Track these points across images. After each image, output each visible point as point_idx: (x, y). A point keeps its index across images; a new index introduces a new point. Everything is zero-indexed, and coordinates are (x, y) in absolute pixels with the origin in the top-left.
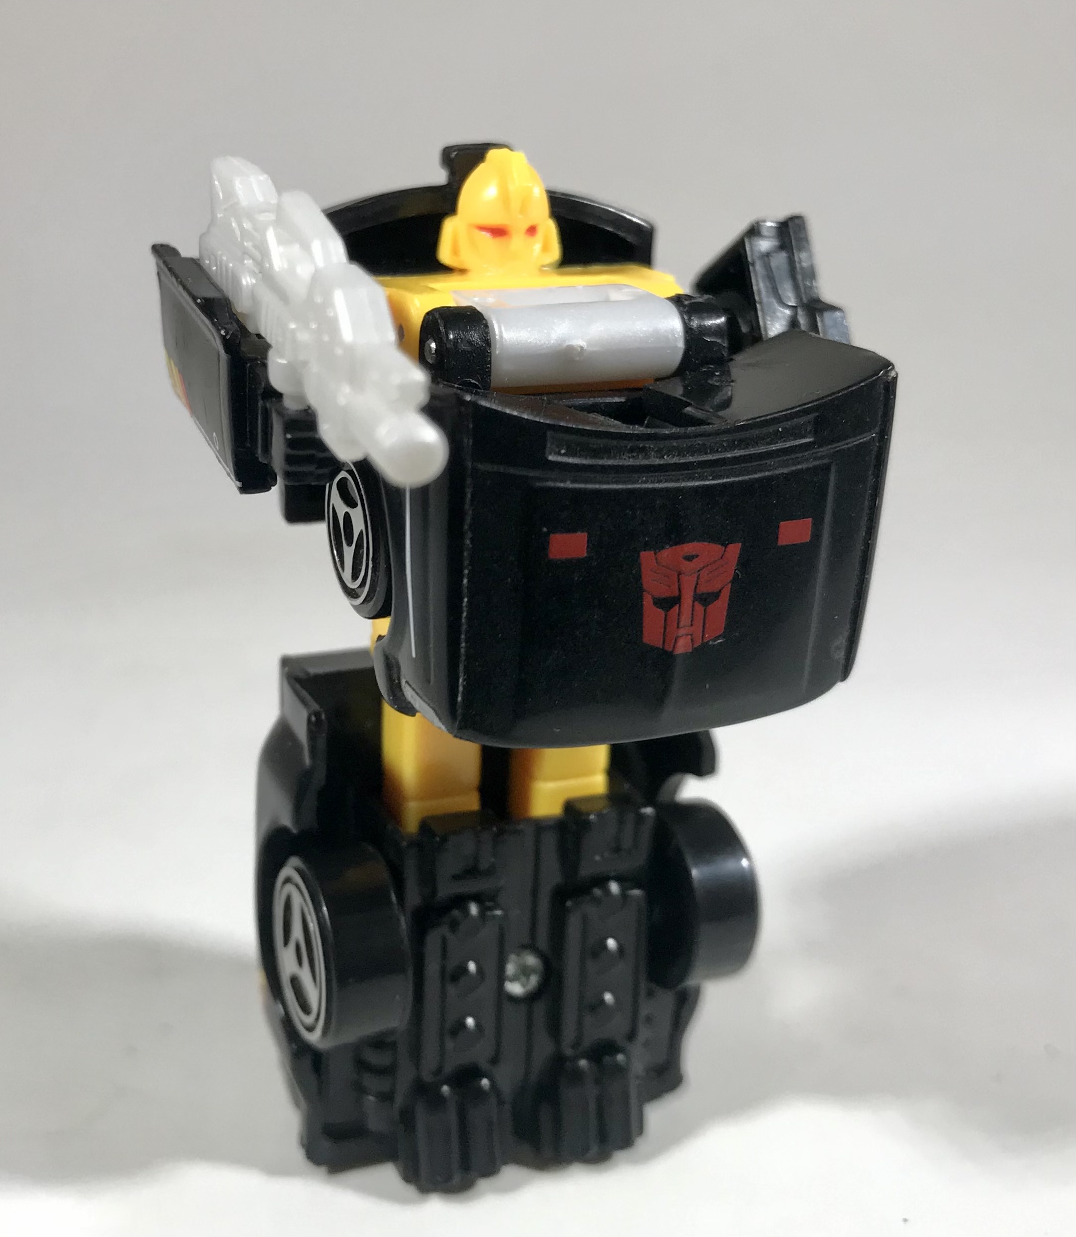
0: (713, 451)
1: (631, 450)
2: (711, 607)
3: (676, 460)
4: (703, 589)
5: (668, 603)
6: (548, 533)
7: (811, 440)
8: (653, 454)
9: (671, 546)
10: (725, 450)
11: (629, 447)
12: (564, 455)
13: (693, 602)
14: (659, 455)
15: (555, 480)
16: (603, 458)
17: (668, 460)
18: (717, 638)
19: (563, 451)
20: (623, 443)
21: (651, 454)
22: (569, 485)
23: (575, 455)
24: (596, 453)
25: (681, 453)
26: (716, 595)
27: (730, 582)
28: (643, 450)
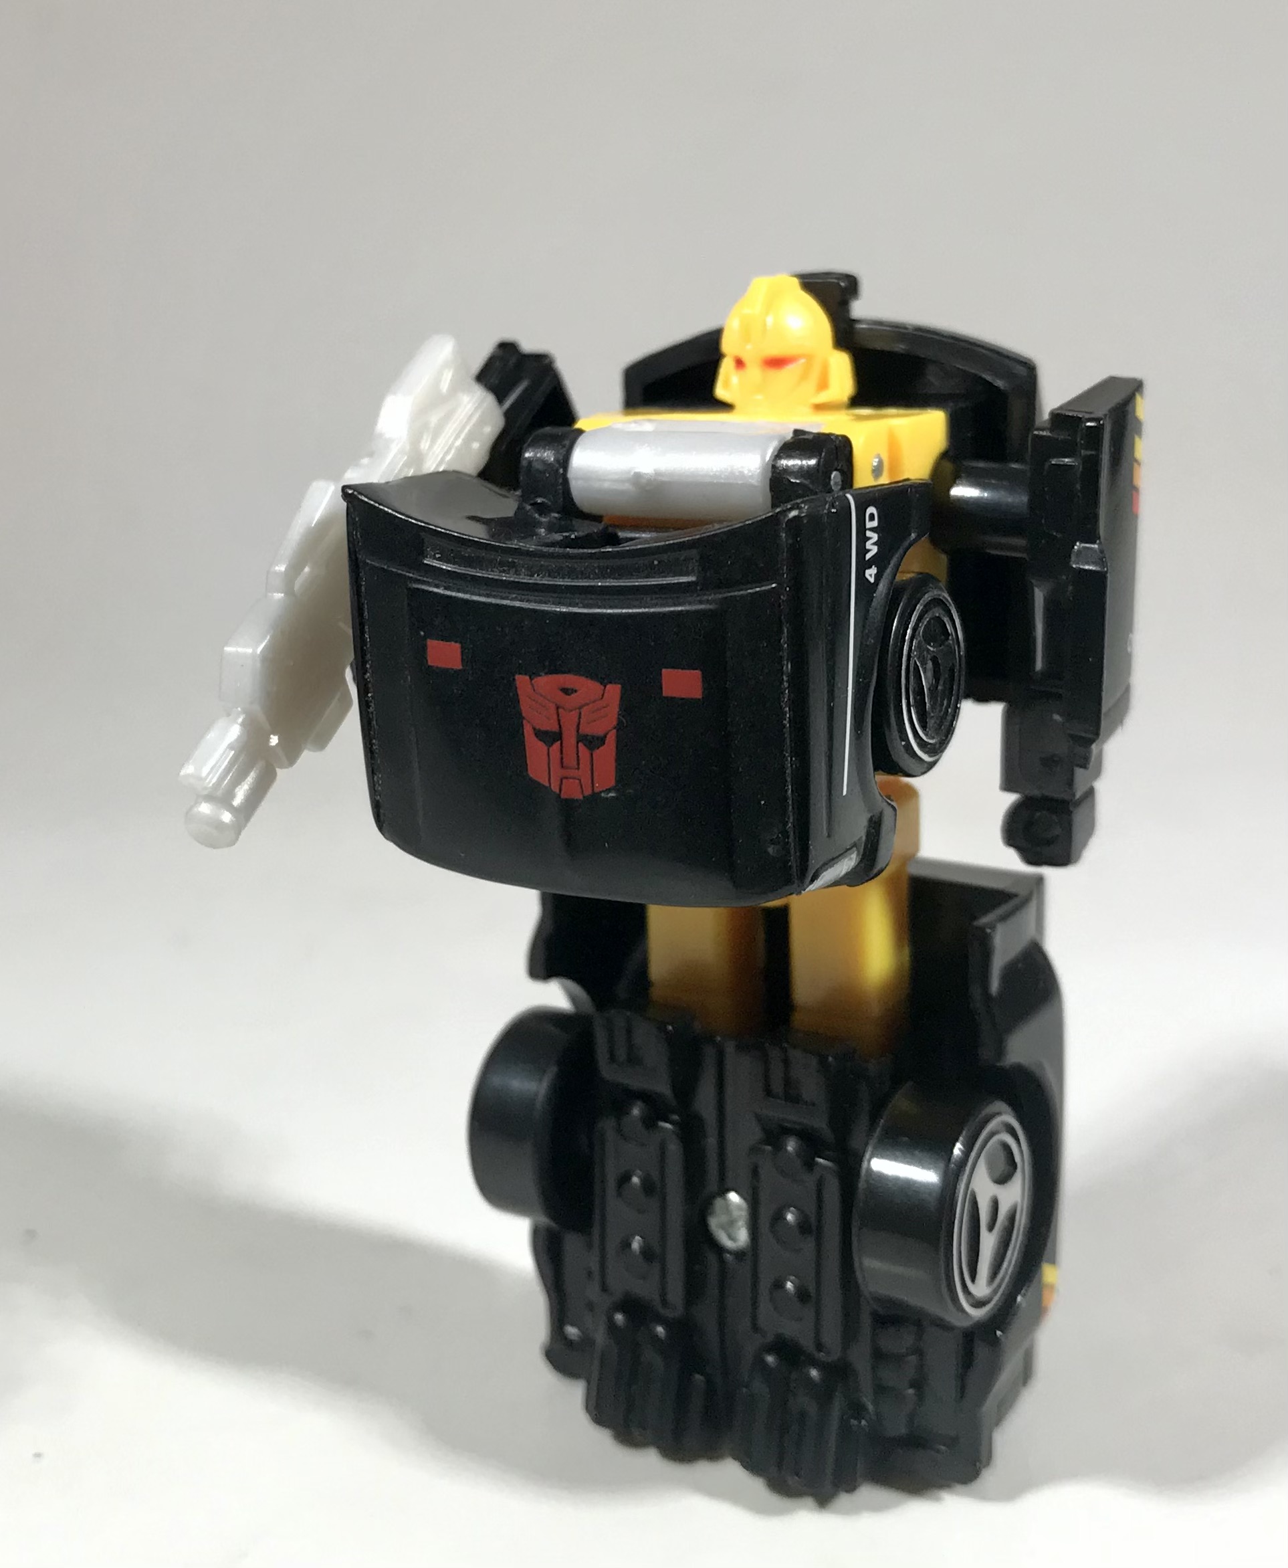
0: (584, 575)
1: (501, 564)
2: (597, 752)
3: (546, 581)
4: (586, 729)
5: (550, 738)
6: (425, 638)
7: (692, 579)
8: (523, 570)
9: (546, 674)
10: (597, 577)
11: (498, 560)
12: (439, 559)
13: (578, 743)
14: (529, 573)
15: (428, 584)
16: (475, 568)
17: (536, 579)
18: (609, 790)
19: (438, 556)
20: (492, 555)
21: (521, 570)
22: (440, 591)
23: (448, 561)
24: (469, 562)
25: (551, 574)
26: (602, 740)
27: (615, 728)
28: (512, 565)
